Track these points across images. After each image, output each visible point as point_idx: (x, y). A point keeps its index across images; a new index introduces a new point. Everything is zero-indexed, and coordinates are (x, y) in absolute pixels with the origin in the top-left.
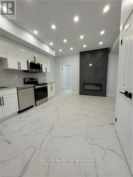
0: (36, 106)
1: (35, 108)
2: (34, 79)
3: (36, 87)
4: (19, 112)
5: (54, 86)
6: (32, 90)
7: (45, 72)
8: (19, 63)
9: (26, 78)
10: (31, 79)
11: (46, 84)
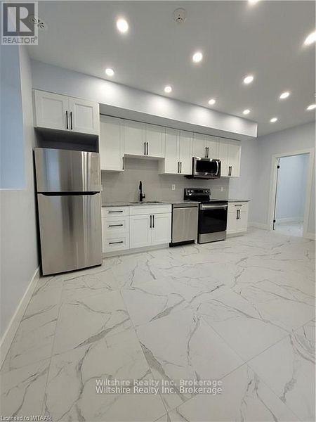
0: (198, 243)
1: (197, 246)
2: (201, 191)
3: (203, 206)
4: (172, 245)
5: (244, 208)
6: (195, 212)
7: (227, 176)
8: (180, 164)
9: (188, 189)
10: (196, 191)
11: (226, 202)
